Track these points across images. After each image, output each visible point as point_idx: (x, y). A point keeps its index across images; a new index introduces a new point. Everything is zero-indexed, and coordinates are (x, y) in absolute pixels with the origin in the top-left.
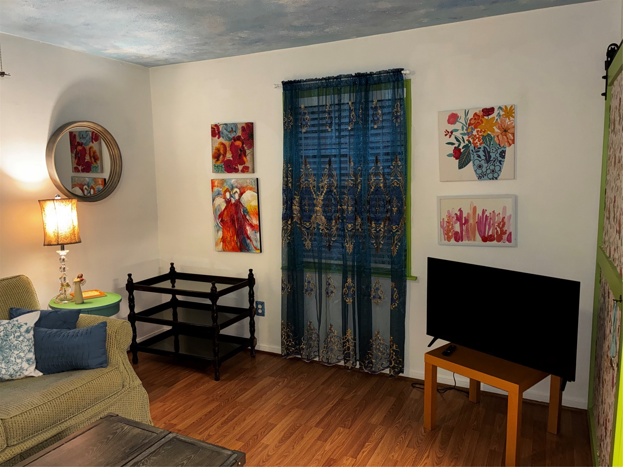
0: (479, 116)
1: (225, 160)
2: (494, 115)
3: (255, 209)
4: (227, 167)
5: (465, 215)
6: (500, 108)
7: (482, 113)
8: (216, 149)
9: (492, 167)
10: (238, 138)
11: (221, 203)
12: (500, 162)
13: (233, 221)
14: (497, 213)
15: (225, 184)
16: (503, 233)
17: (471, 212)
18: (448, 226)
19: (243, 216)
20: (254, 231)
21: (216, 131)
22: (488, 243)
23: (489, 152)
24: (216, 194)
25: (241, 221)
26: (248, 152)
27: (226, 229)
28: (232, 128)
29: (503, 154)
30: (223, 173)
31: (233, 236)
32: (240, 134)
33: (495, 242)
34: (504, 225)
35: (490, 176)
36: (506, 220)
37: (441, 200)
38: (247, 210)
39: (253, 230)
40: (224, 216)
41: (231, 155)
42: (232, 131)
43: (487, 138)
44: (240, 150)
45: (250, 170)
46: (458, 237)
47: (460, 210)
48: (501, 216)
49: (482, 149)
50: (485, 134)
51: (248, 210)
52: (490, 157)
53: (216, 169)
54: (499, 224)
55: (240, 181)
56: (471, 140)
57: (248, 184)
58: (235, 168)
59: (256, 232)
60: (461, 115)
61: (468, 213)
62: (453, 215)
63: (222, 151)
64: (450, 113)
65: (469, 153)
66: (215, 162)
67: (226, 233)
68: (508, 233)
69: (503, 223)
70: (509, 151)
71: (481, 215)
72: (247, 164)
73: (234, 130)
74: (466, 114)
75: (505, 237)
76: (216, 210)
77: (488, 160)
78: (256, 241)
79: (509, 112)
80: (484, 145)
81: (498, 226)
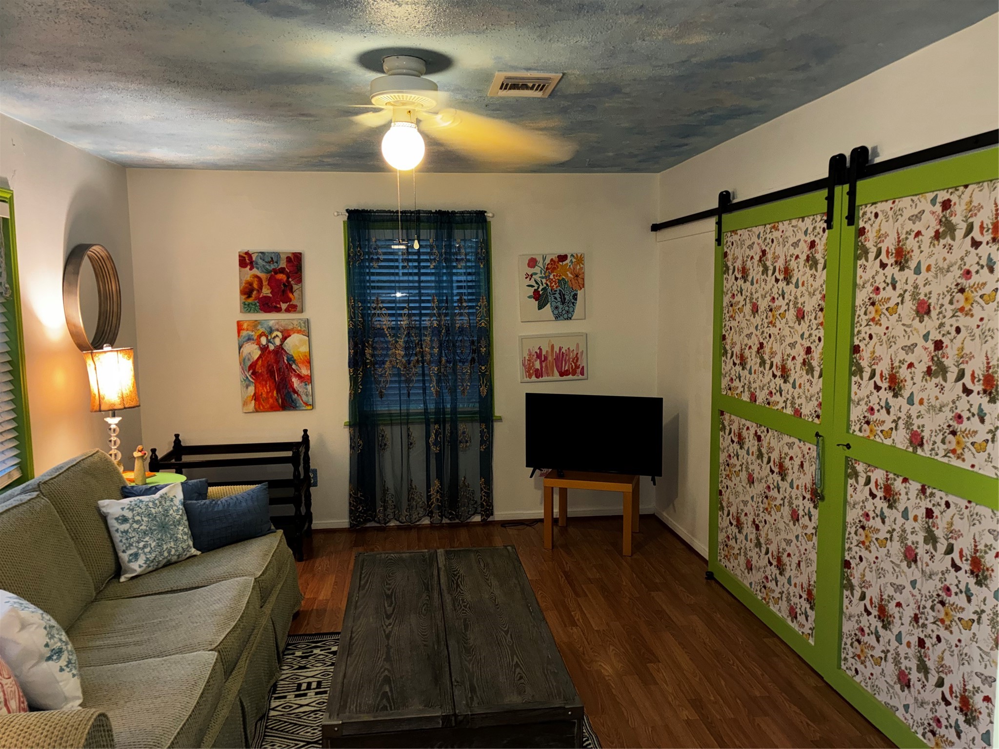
0: (554, 262)
1: (261, 296)
2: (568, 261)
3: (306, 356)
4: (263, 305)
5: (544, 353)
6: (572, 255)
7: (557, 260)
8: (246, 284)
9: (567, 308)
10: (282, 271)
11: (253, 351)
12: (573, 303)
13: (271, 373)
14: (571, 349)
15: (259, 327)
16: (577, 367)
17: (550, 350)
18: (529, 364)
19: (286, 366)
20: (303, 384)
21: (246, 260)
22: (565, 377)
23: (564, 295)
24: (245, 340)
25: (284, 372)
26: (295, 287)
27: (260, 383)
28: (272, 258)
29: (575, 297)
30: (257, 312)
31: (271, 391)
32: (284, 266)
33: (570, 377)
34: (577, 360)
35: (565, 316)
36: (579, 356)
37: (522, 339)
38: (293, 357)
39: (302, 382)
40: (257, 366)
41: (269, 291)
42: (272, 261)
43: (561, 282)
44: (284, 285)
45: (298, 309)
46: (538, 374)
47: (540, 348)
48: (575, 352)
49: (558, 292)
50: (561, 279)
51: (295, 358)
52: (565, 299)
53: (246, 308)
54: (573, 359)
55: (283, 323)
56: (549, 284)
57: (295, 326)
58: (276, 307)
59: (306, 385)
60: (540, 259)
61: (547, 351)
62: (534, 353)
63: (255, 286)
64: (529, 257)
65: (547, 295)
66: (245, 299)
67: (261, 388)
68: (581, 367)
69: (577, 358)
70: (580, 293)
71: (558, 352)
72: (294, 302)
73: (275, 260)
74: (544, 259)
75: (579, 371)
76: (244, 359)
77: (563, 302)
78: (307, 395)
79: (580, 259)
80: (559, 288)
81: (573, 361)
